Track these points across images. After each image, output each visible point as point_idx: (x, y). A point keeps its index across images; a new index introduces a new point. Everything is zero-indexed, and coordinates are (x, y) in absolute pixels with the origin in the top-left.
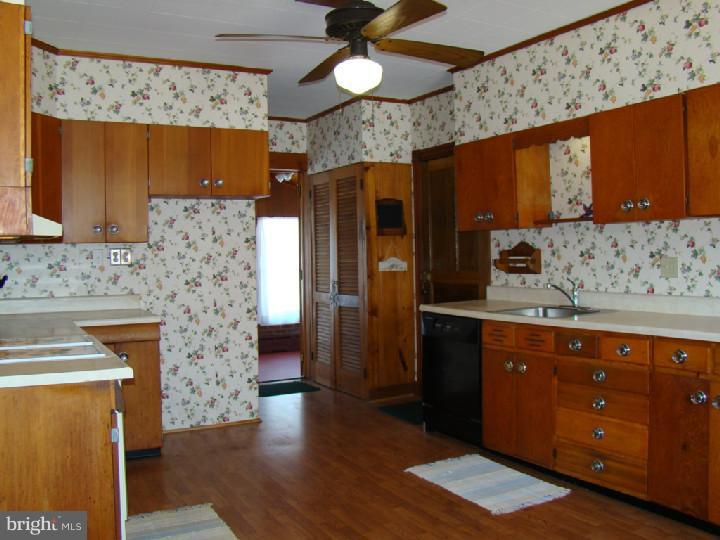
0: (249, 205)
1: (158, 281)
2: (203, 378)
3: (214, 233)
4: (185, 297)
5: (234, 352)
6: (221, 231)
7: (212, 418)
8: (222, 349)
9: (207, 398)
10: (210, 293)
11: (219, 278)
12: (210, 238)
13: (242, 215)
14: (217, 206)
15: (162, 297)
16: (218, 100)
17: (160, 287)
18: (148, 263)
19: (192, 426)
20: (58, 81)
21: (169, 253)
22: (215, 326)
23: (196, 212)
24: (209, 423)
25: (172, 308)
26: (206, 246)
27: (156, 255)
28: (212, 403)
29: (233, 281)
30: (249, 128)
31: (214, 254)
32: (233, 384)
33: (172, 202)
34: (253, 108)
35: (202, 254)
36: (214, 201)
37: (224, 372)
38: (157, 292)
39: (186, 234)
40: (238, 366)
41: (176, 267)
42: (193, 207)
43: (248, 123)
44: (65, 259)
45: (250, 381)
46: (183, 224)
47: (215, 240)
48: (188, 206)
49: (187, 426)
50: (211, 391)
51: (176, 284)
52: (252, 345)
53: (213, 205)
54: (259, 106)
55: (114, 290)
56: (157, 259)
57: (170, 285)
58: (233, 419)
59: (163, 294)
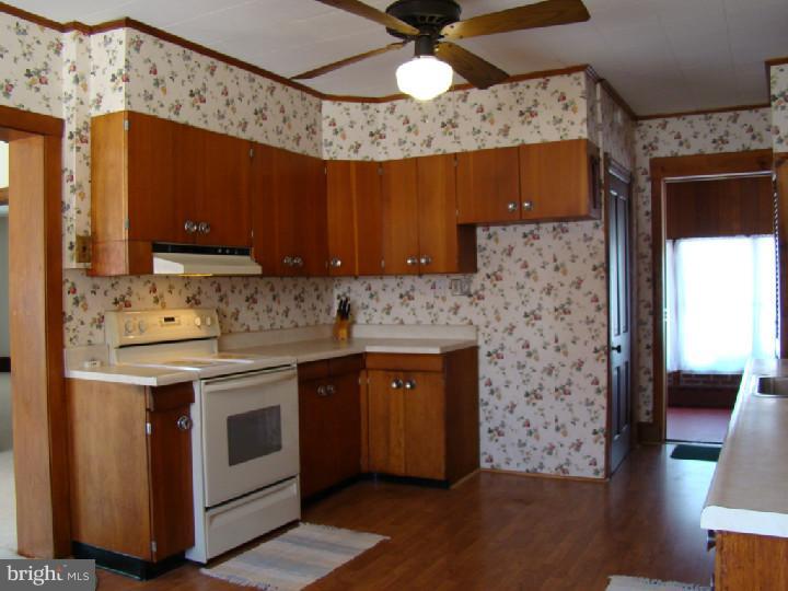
0: (597, 226)
1: (496, 312)
2: (541, 421)
3: (555, 260)
4: (525, 331)
5: (576, 397)
6: (564, 257)
7: (550, 467)
8: (563, 391)
9: (544, 443)
10: (551, 327)
11: (561, 311)
12: (551, 266)
13: (587, 239)
14: (559, 230)
15: (501, 329)
16: (528, 114)
17: (498, 319)
18: (486, 293)
19: (528, 471)
20: (380, 127)
21: (508, 282)
22: (556, 364)
23: (536, 237)
24: (545, 471)
25: (510, 341)
26: (547, 276)
27: (495, 286)
28: (550, 450)
29: (577, 315)
30: (565, 138)
31: (556, 285)
32: (575, 433)
33: (510, 228)
34: (569, 115)
35: (543, 283)
36: (556, 224)
37: (565, 418)
38: (495, 324)
39: (525, 262)
40: (582, 413)
41: (513, 297)
42: (532, 232)
43: (562, 133)
44: (413, 289)
45: (595, 433)
46: (522, 251)
47: (557, 269)
48: (527, 232)
49: (522, 468)
50: (549, 436)
51: (514, 316)
52: (599, 391)
53: (554, 229)
54: (575, 110)
55: (455, 320)
56: (496, 289)
57: (509, 317)
58: (574, 473)
59: (501, 326)
